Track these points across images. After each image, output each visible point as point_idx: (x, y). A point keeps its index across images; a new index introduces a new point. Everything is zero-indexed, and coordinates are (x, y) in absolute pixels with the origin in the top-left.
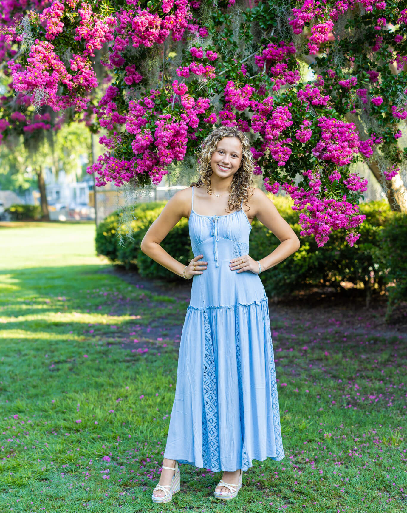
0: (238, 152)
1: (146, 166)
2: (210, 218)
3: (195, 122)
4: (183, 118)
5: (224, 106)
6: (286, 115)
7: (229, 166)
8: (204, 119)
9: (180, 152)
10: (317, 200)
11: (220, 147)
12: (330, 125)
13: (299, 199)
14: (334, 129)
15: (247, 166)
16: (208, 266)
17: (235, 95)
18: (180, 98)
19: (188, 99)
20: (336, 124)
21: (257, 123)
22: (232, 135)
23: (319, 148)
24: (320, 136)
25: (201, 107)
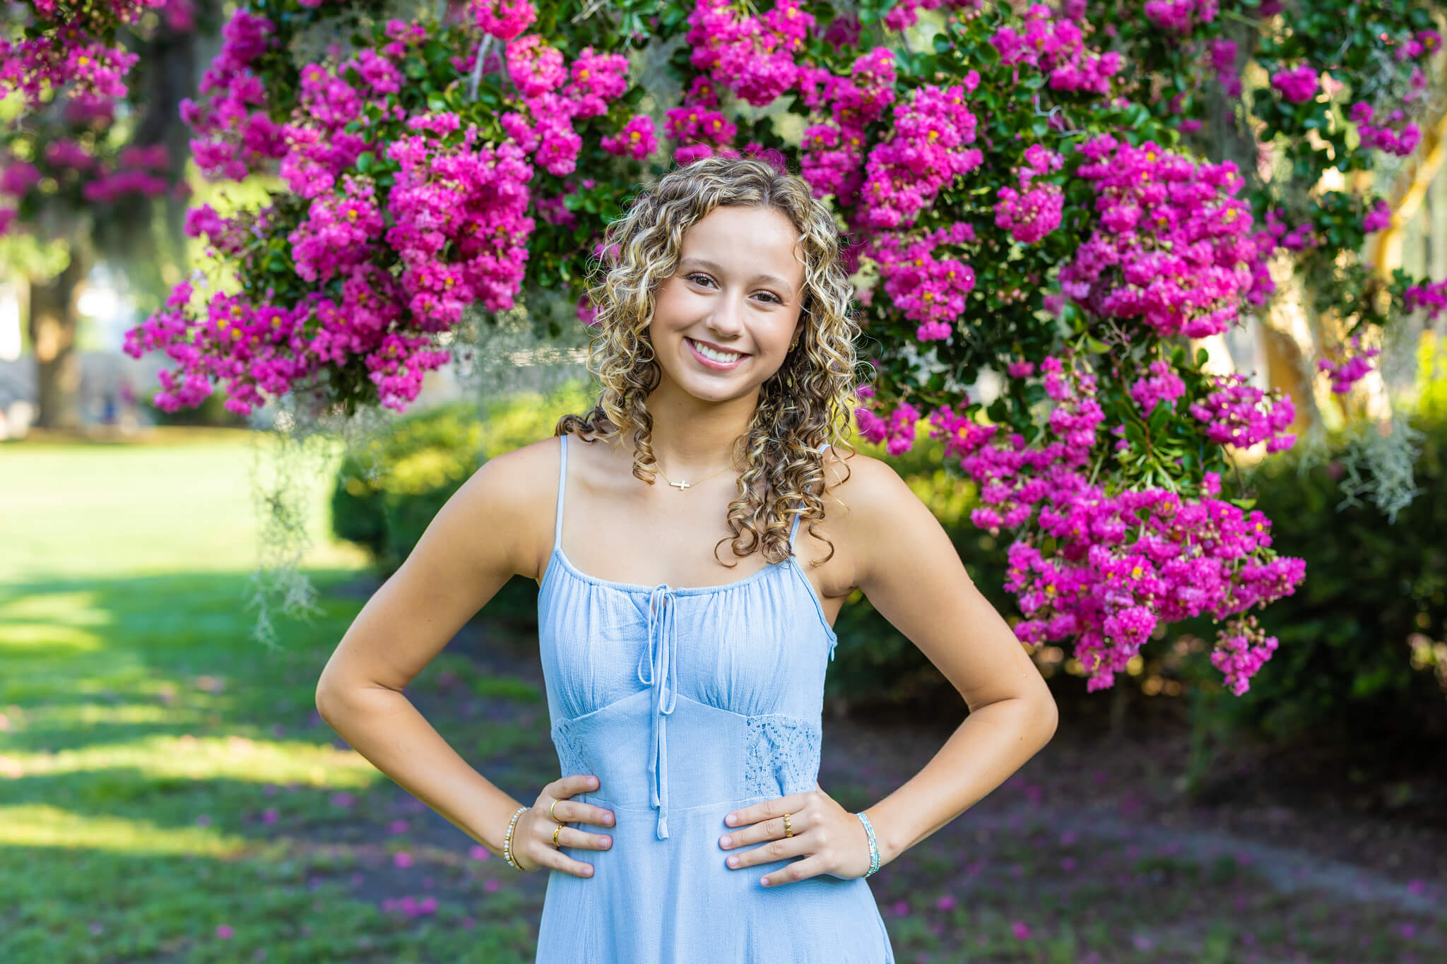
0: (785, 279)
1: (354, 331)
2: (639, 598)
3: (561, 147)
4: (510, 130)
5: (687, 88)
6: (957, 121)
7: (741, 346)
8: (605, 141)
9: (496, 276)
10: (1085, 489)
11: (696, 255)
12: (1138, 172)
13: (1004, 479)
14: (1153, 188)
15: (824, 344)
16: (619, 832)
17: (733, 37)
18: (506, 51)
19: (535, 53)
20: (1158, 167)
21: (827, 157)
22: (753, 193)
23: (1089, 268)
24: (1096, 216)
25: (589, 87)
